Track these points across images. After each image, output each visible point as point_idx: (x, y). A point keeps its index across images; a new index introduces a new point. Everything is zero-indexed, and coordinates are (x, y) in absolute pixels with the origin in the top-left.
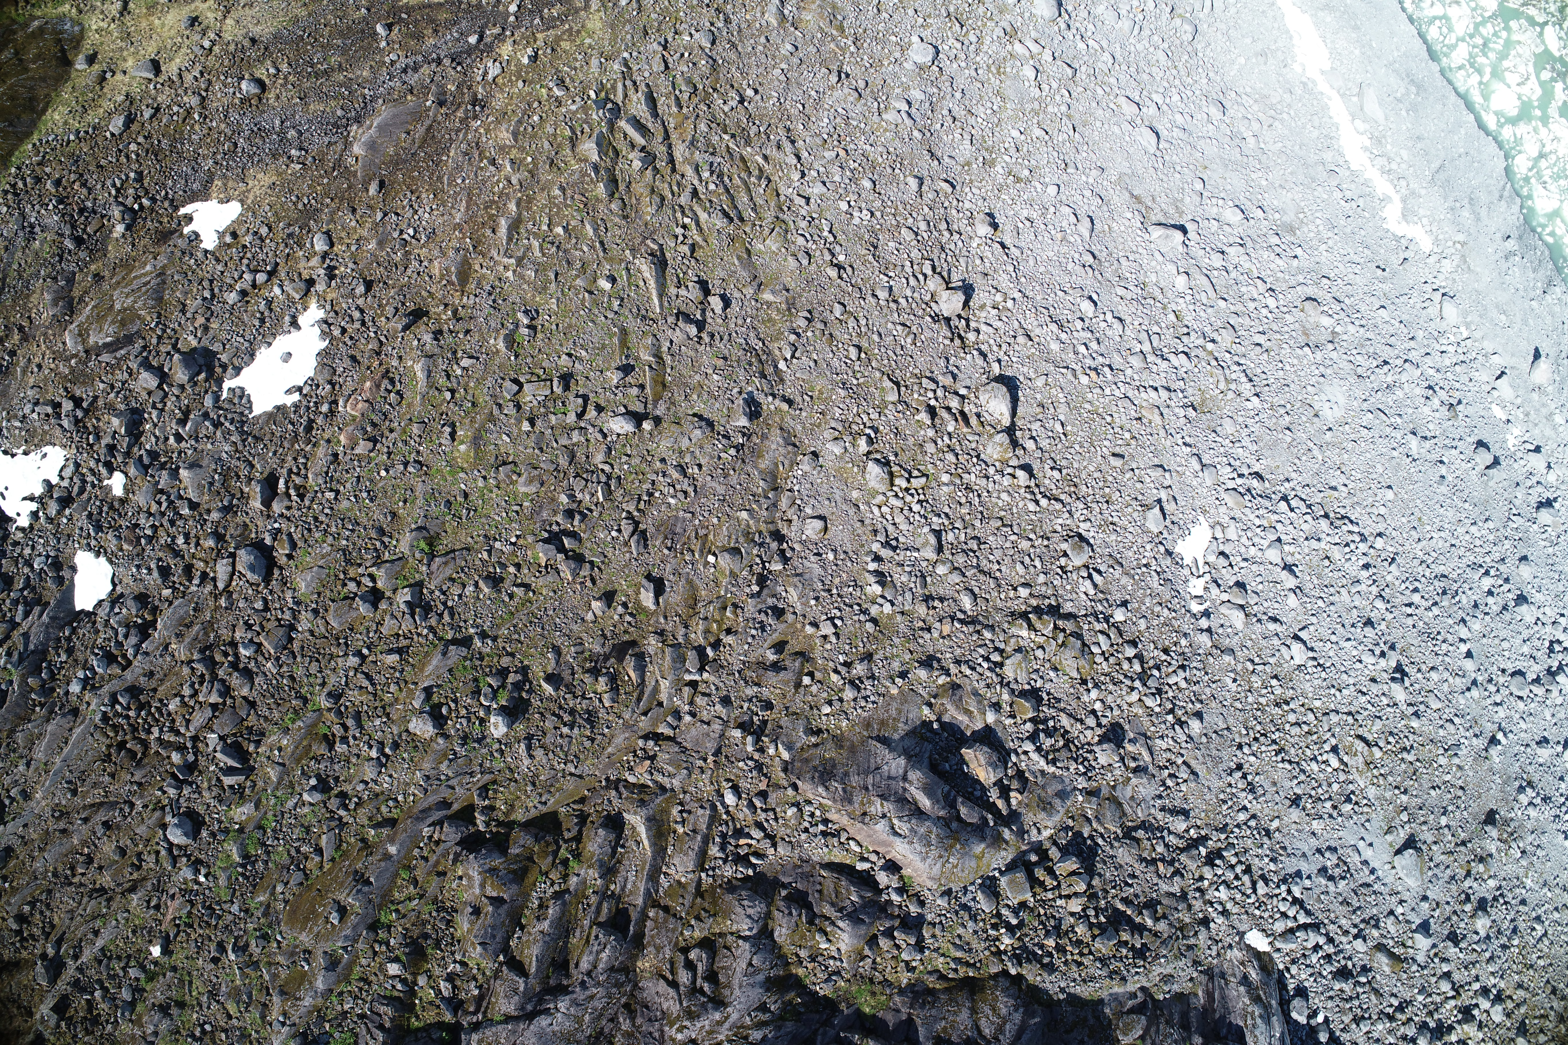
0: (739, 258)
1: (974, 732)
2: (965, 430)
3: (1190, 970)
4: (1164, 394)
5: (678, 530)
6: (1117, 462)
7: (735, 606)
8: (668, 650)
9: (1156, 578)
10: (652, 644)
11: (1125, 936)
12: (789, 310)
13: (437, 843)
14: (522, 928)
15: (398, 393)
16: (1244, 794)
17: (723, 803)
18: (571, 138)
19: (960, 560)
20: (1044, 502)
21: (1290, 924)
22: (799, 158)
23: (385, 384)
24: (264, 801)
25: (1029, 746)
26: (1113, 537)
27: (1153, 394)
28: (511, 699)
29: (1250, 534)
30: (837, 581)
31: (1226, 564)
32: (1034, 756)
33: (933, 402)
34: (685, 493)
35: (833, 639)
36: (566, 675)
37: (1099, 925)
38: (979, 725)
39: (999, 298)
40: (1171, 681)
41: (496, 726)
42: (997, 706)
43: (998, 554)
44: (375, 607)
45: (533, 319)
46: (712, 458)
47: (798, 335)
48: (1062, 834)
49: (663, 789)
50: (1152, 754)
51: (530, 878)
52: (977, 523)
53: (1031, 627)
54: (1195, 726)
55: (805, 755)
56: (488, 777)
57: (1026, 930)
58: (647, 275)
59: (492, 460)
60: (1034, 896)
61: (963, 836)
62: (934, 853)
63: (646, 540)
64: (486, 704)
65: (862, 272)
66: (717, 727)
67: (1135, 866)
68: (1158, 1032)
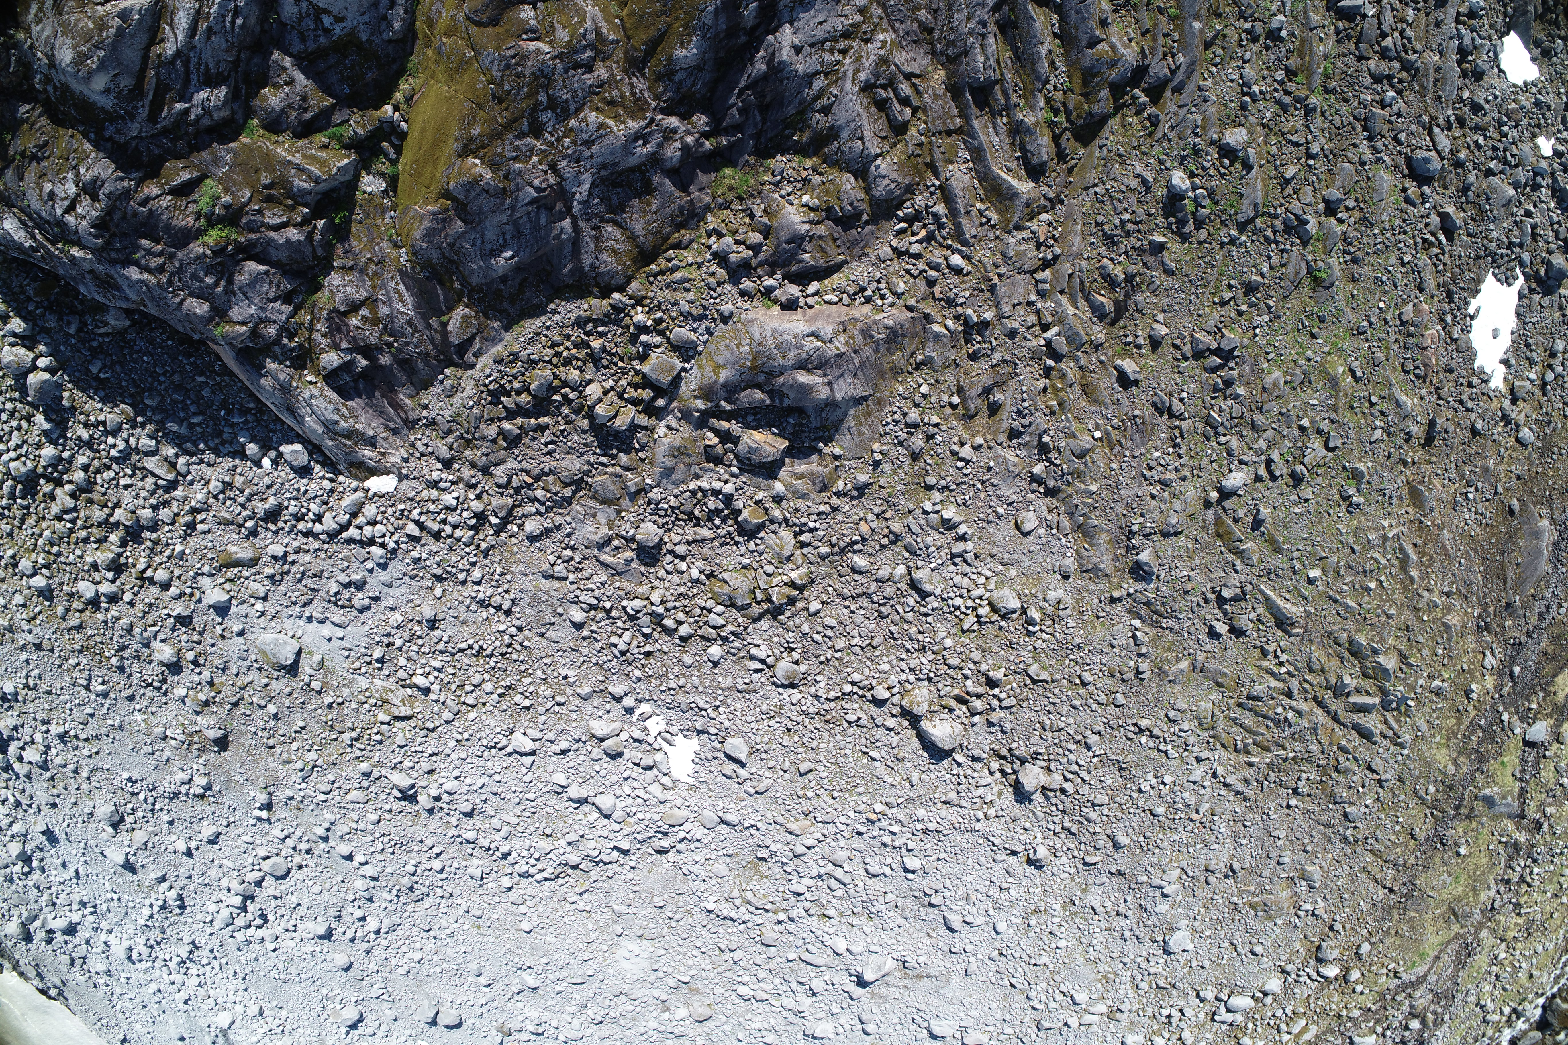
0: (1226, 675)
1: (784, 464)
2: (956, 691)
3: (433, 414)
4: (800, 849)
5: (1137, 436)
6: (804, 767)
7: (1053, 413)
8: (1086, 338)
9: (702, 705)
10: (1099, 333)
11: (524, 398)
12: (1160, 669)
13: (1165, 55)
14: (1056, 36)
15: (1408, 372)
16: (488, 594)
17: (960, 252)
18: (1406, 658)
19: (889, 590)
20: (847, 688)
21: (360, 520)
22: (1226, 785)
23: (1421, 372)
25: (729, 488)
26: (764, 708)
27: (810, 842)
28: (1183, 208)
29: (640, 801)
31: (643, 763)
32: (717, 485)
33: (996, 691)
34: (1150, 468)
35: (955, 448)
36: (1149, 259)
37: (556, 391)
38: (783, 473)
39: (992, 813)
40: (627, 635)
41: (1182, 179)
42: (778, 500)
43: (859, 619)
44: (1326, 202)
45: (1350, 505)
46: (1149, 511)
47: (1140, 655)
48: (644, 441)
49: (1018, 228)
50: (602, 564)
51: (1077, 80)
52: (894, 629)
53: (792, 584)
54: (578, 616)
55: (916, 340)
56: (1159, 134)
57: (626, 337)
58: (1288, 606)
59: (1312, 378)
60: (637, 372)
61: (748, 375)
62: (769, 343)
63: (1157, 409)
64: (1199, 191)
65: (1119, 743)
66: (1007, 309)
67: (554, 464)
68: (432, 340)
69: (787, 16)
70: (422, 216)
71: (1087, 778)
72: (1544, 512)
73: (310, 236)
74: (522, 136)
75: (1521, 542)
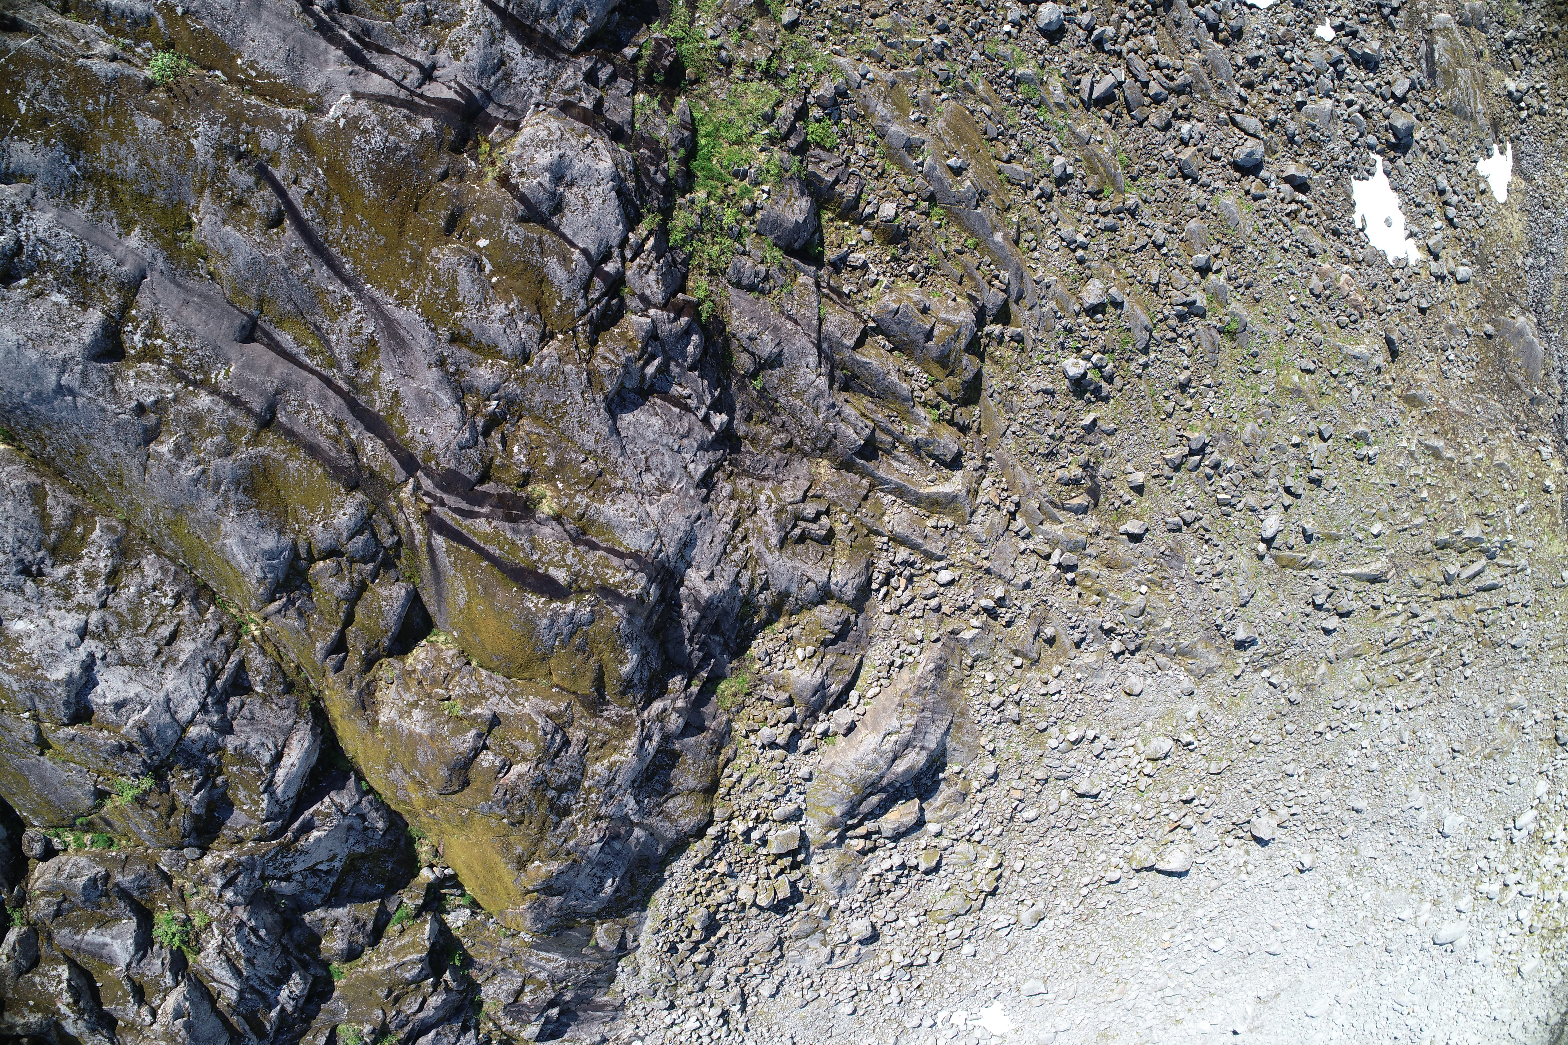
0: (1357, 647)
1: (926, 811)
2: (1168, 829)
3: (633, 992)
5: (1173, 563)
7: (1098, 605)
8: (1084, 536)
9: (984, 983)
10: (1091, 522)
11: (696, 936)
12: (1306, 686)
13: (989, 282)
14: (891, 351)
15: (1346, 325)
17: (942, 568)
18: (1484, 515)
19: (1066, 812)
20: (1085, 891)
22: (1411, 709)
23: (1356, 315)
24: (1061, 113)
25: (897, 860)
26: (1032, 949)
28: (1090, 382)
30: (1087, 699)
32: (886, 865)
33: (1196, 802)
34: (1200, 574)
35: (1043, 691)
36: (1091, 438)
37: (716, 912)
38: (928, 816)
39: (1250, 867)
40: (894, 990)
41: (1076, 364)
42: (939, 834)
43: (1057, 846)
44: (1196, 269)
46: (1221, 602)
47: (1284, 691)
48: (808, 884)
49: (972, 514)
50: (839, 969)
51: (935, 370)
52: (1089, 830)
53: (991, 870)
54: (846, 1009)
56: (1030, 344)
57: (740, 845)
58: (1373, 566)
59: (1278, 403)
60: (768, 855)
61: (856, 798)
62: (858, 772)
63: (1174, 531)
64: (1094, 359)
65: (1311, 751)
66: (1009, 574)
67: (752, 949)
68: (593, 960)
69: (683, 566)
70: (522, 914)
71: (1304, 793)
72: (1514, 310)
73: (448, 989)
74: (557, 825)
75: (1511, 350)
